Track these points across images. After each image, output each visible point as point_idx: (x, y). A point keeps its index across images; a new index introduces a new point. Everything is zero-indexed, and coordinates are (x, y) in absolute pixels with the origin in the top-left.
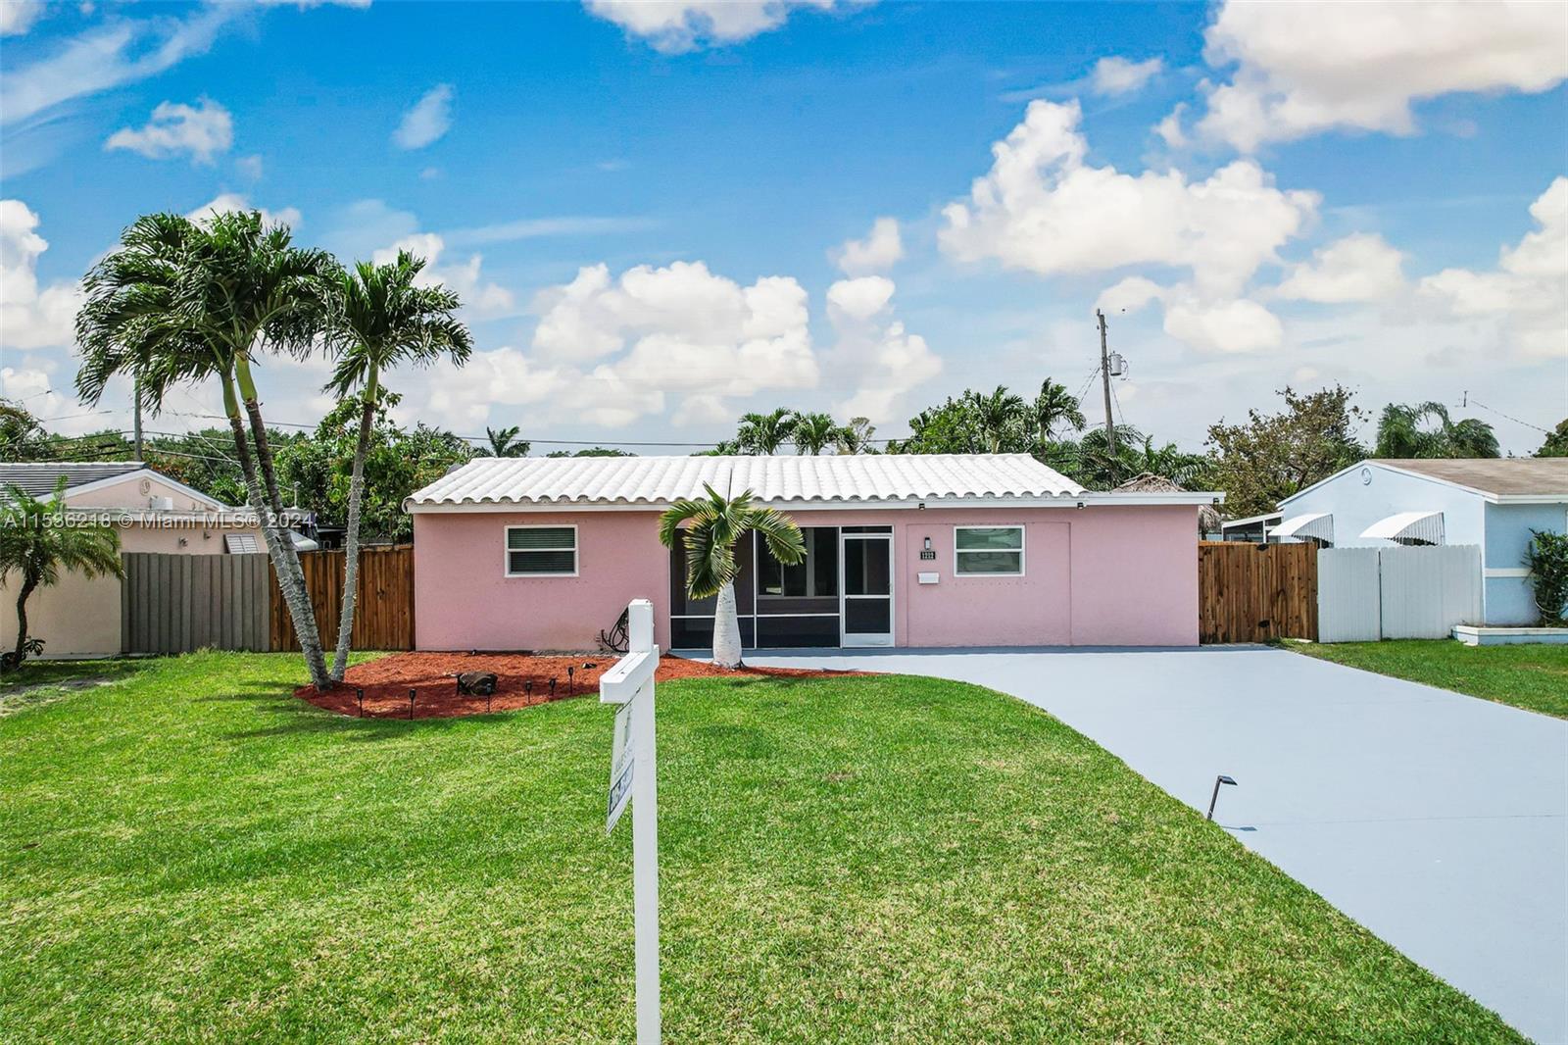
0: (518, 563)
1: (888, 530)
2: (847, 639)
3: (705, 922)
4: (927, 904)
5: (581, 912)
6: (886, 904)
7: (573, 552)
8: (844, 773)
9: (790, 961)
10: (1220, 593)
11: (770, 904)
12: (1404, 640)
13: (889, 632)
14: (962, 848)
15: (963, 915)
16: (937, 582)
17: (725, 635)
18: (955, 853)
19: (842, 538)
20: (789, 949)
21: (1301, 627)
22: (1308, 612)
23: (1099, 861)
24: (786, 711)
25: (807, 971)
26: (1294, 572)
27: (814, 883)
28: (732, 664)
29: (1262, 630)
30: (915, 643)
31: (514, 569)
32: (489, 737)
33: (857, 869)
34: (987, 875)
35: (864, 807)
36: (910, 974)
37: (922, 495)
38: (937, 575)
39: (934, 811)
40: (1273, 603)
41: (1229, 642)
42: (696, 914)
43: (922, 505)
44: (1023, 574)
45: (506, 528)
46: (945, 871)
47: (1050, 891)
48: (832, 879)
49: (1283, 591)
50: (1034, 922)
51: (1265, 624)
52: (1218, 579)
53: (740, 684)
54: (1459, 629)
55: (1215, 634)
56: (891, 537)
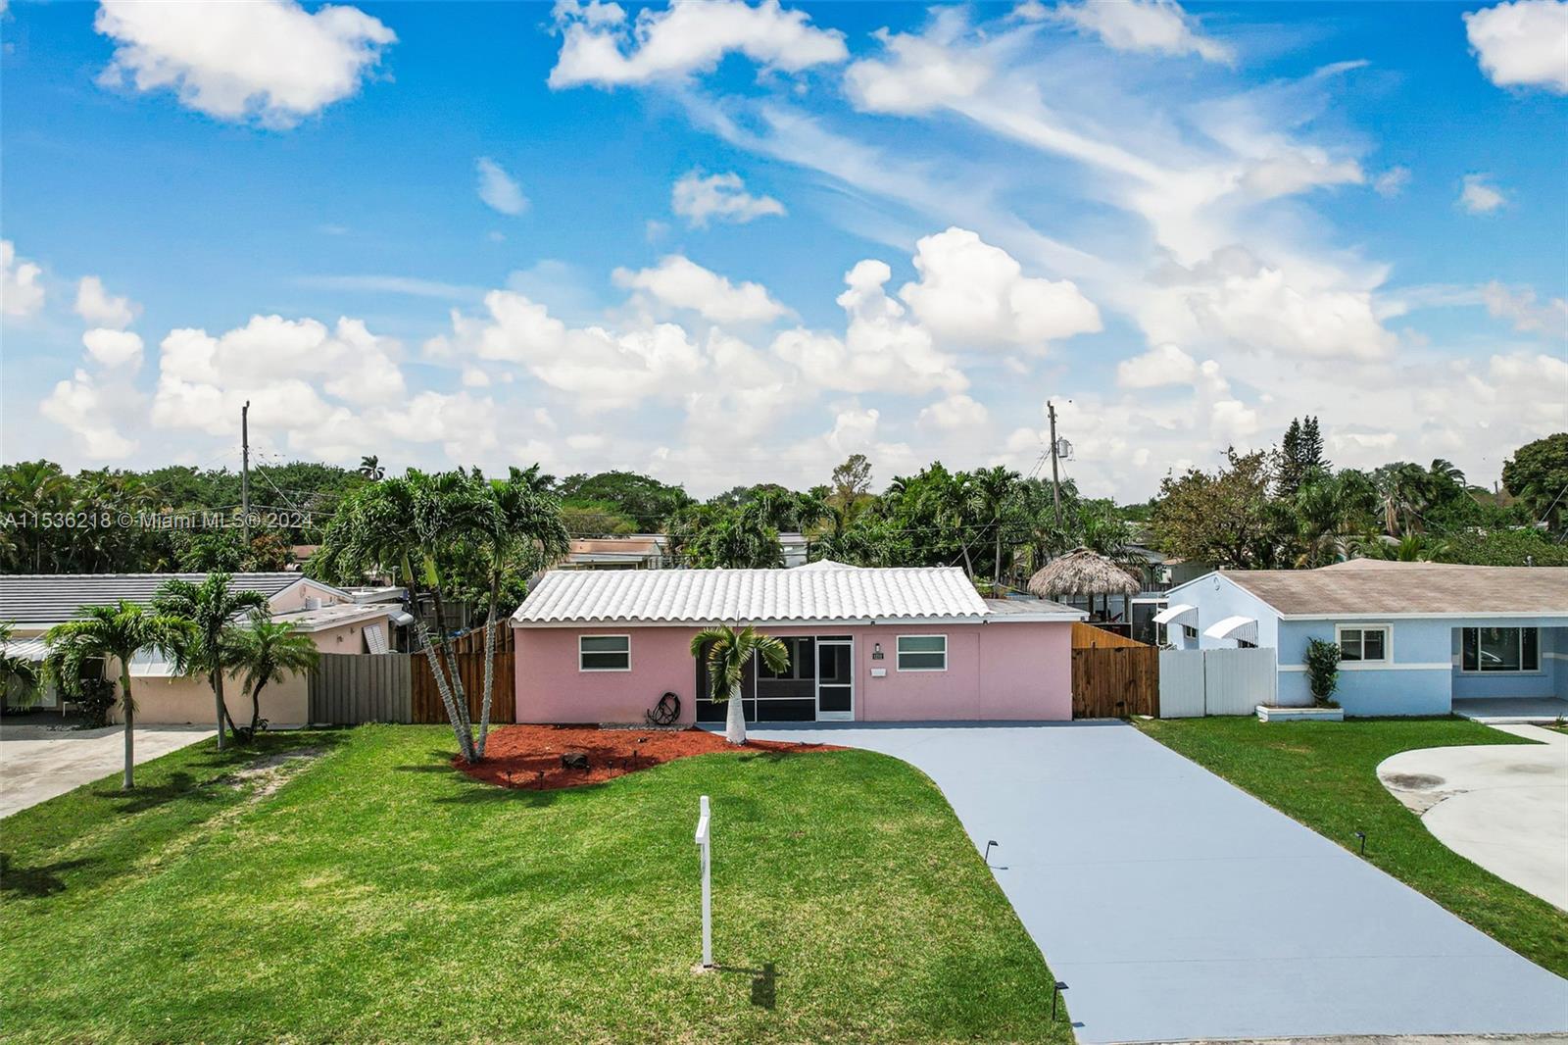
0: (589, 661)
1: (850, 638)
2: (821, 716)
3: (726, 913)
4: (825, 906)
5: (672, 909)
6: (807, 907)
7: (627, 654)
8: (801, 832)
9: (762, 930)
10: (1088, 682)
11: (755, 906)
12: (1222, 716)
13: (850, 710)
14: (849, 879)
15: (841, 911)
16: (884, 675)
17: (735, 722)
18: (846, 881)
19: (818, 644)
20: (762, 924)
21: (1147, 707)
22: (1152, 695)
23: (913, 886)
24: (773, 784)
25: (768, 933)
26: (1143, 668)
27: (776, 896)
28: (739, 741)
29: (1119, 709)
30: (869, 718)
31: (585, 666)
32: (595, 804)
33: (797, 889)
34: (857, 892)
35: (807, 854)
36: (811, 936)
37: (873, 616)
38: (884, 670)
39: (843, 858)
40: (1126, 690)
41: (1094, 717)
42: (722, 910)
43: (873, 622)
44: (946, 670)
45: (580, 637)
46: (838, 891)
47: (883, 901)
48: (785, 894)
49: (1134, 681)
50: (870, 914)
51: (1121, 704)
52: (1087, 673)
53: (744, 759)
54: (1260, 708)
55: (1084, 712)
56: (852, 643)
